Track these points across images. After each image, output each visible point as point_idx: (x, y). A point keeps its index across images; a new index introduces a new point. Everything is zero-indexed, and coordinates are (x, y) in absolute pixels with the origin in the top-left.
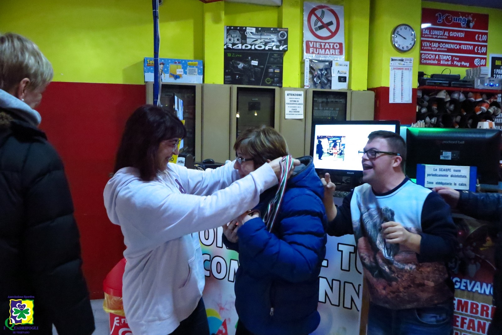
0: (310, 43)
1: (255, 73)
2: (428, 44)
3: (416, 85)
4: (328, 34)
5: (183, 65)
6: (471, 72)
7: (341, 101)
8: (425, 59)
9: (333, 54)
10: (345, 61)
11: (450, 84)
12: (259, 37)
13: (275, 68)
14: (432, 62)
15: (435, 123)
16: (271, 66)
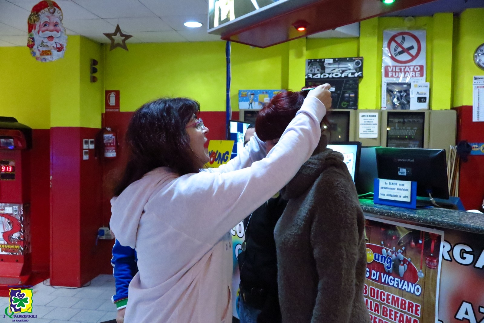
0: (389, 68)
5: (270, 94)
7: (419, 121)
9: (413, 77)
10: (425, 82)
12: (337, 66)
13: (350, 93)
16: (346, 92)
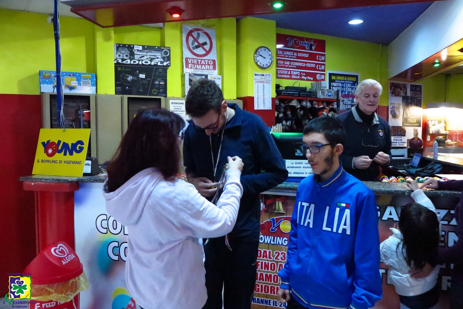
0: (189, 59)
1: (143, 85)
2: (282, 62)
3: (274, 95)
4: (204, 52)
5: (77, 77)
6: (314, 85)
8: (280, 74)
9: (208, 69)
10: (218, 75)
11: (299, 94)
12: (145, 54)
13: (160, 81)
14: (285, 76)
15: (290, 126)
16: (156, 79)
